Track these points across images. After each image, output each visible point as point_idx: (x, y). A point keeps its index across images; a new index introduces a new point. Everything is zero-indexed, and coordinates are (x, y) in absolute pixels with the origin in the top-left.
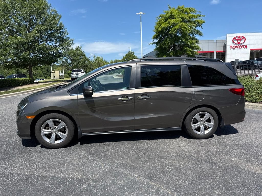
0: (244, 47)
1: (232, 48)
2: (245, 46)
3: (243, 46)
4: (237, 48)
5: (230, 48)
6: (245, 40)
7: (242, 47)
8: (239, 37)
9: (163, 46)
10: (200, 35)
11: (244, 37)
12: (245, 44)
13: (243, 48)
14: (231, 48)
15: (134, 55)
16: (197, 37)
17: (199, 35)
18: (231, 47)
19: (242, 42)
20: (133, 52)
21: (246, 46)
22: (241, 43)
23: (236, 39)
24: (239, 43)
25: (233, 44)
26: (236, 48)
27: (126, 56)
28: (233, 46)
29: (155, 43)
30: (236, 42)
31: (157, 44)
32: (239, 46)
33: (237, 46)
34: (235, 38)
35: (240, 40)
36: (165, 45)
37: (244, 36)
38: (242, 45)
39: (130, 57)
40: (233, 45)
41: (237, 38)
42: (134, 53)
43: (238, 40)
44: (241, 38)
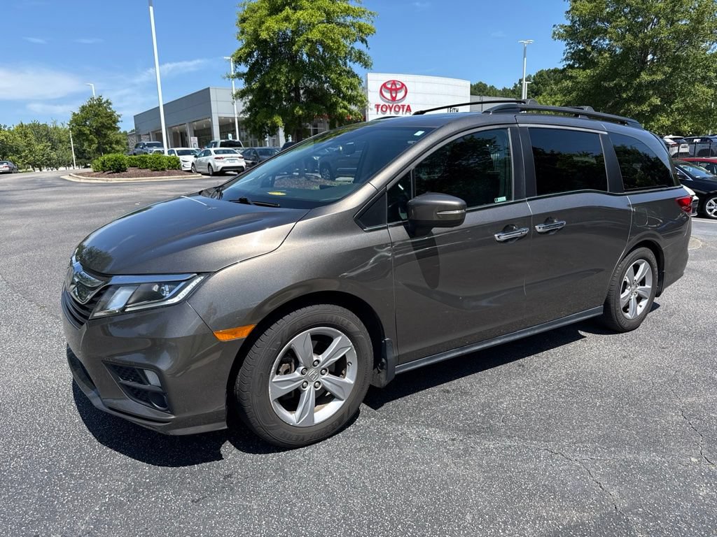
0: (405, 110)
1: (380, 109)
2: (406, 107)
3: (403, 106)
4: (391, 111)
5: (376, 109)
6: (406, 92)
7: (401, 110)
8: (394, 83)
9: (271, 87)
10: (366, 65)
11: (403, 85)
12: (405, 102)
13: (403, 111)
14: (378, 110)
15: (110, 109)
16: (356, 68)
17: (362, 66)
18: (377, 106)
19: (400, 95)
20: (107, 101)
21: (409, 106)
22: (397, 98)
23: (388, 89)
24: (394, 99)
25: (383, 100)
26: (388, 110)
27: (82, 111)
28: (382, 105)
29: (239, 75)
30: (388, 95)
31: (249, 77)
32: (395, 105)
33: (391, 105)
34: (384, 85)
35: (397, 90)
36: (278, 85)
37: (405, 83)
38: (400, 104)
39: (96, 115)
40: (382, 103)
41: (389, 86)
42: (110, 104)
43: (391, 90)
44: (398, 86)
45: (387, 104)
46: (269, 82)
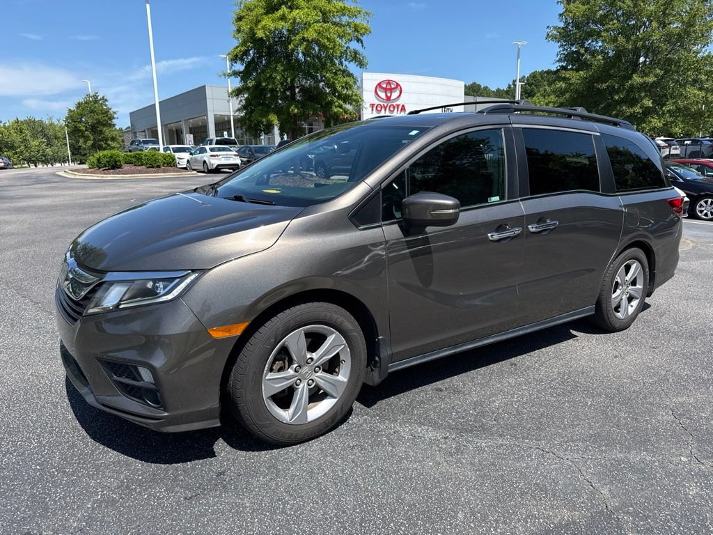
0: (400, 109)
1: (375, 109)
2: (400, 107)
4: (385, 110)
5: (371, 109)
6: (401, 92)
8: (389, 82)
9: (267, 85)
12: (400, 102)
14: (373, 110)
15: (106, 105)
17: (357, 66)
18: (372, 105)
19: (395, 95)
20: (103, 98)
21: (403, 106)
22: (392, 98)
23: (383, 88)
24: (388, 98)
25: (377, 99)
26: (383, 110)
27: (77, 108)
28: (376, 104)
29: (235, 74)
30: (383, 95)
31: (245, 75)
32: (389, 104)
33: (386, 105)
34: (379, 85)
35: (392, 90)
37: (400, 83)
38: (394, 104)
39: (92, 112)
40: (376, 102)
41: (384, 86)
42: (106, 100)
43: (385, 90)
44: (393, 86)
45: (382, 104)
46: (265, 81)
